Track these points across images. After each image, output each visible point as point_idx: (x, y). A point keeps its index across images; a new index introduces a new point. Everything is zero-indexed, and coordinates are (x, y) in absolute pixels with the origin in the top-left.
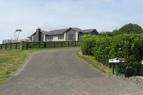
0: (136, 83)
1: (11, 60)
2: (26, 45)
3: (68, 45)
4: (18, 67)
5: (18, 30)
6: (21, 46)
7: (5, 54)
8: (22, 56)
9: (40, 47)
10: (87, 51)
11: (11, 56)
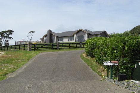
0: (126, 88)
1: (14, 62)
2: (34, 47)
3: (76, 47)
4: (18, 68)
5: (31, 32)
6: (28, 48)
7: (10, 56)
8: (27, 57)
9: (48, 48)
10: (90, 53)
11: (15, 57)
